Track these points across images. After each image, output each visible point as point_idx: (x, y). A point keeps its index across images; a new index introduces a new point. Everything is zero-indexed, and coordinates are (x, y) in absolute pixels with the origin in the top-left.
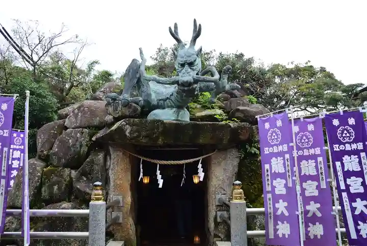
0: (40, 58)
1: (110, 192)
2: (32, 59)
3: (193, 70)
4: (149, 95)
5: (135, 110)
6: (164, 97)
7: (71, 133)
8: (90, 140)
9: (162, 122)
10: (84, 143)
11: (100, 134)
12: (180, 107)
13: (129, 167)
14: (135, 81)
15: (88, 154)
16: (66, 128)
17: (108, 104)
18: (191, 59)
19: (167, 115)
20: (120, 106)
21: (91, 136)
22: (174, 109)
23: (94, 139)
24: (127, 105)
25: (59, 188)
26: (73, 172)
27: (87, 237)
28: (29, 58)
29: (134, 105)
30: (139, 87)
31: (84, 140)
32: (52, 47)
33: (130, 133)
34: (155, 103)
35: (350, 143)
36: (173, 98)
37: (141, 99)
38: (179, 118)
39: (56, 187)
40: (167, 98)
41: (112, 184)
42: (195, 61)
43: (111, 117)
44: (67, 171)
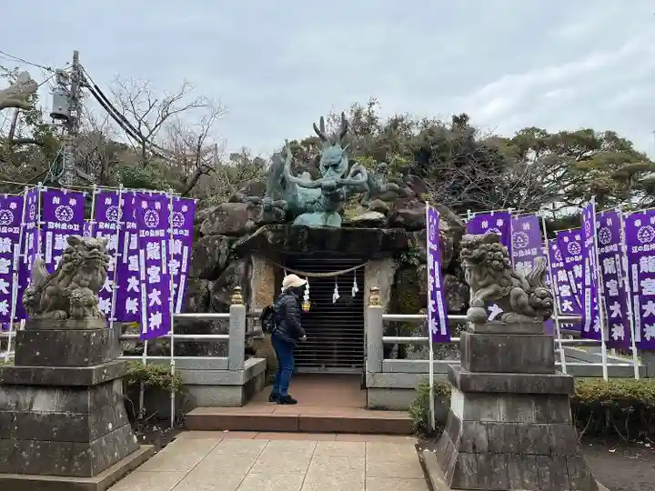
0: (151, 133)
1: (251, 305)
2: (140, 134)
3: (338, 172)
4: (295, 197)
5: (278, 215)
6: (312, 200)
7: (208, 239)
8: (229, 248)
9: (307, 228)
10: (223, 251)
11: (241, 241)
12: (329, 211)
13: (273, 277)
14: (280, 181)
15: (227, 264)
16: (202, 235)
17: (249, 208)
18: (335, 161)
19: (314, 220)
20: (262, 211)
21: (231, 243)
22: (323, 214)
23: (234, 246)
24: (269, 209)
25: (196, 301)
26: (210, 282)
27: (228, 340)
28: (135, 131)
29: (277, 209)
30: (284, 188)
31: (223, 248)
32: (168, 115)
33: (272, 240)
34: (302, 206)
35: (523, 249)
36: (322, 201)
37: (284, 202)
38: (328, 224)
39: (192, 300)
40: (315, 201)
41: (254, 295)
42: (340, 162)
43: (252, 223)
44: (204, 282)
